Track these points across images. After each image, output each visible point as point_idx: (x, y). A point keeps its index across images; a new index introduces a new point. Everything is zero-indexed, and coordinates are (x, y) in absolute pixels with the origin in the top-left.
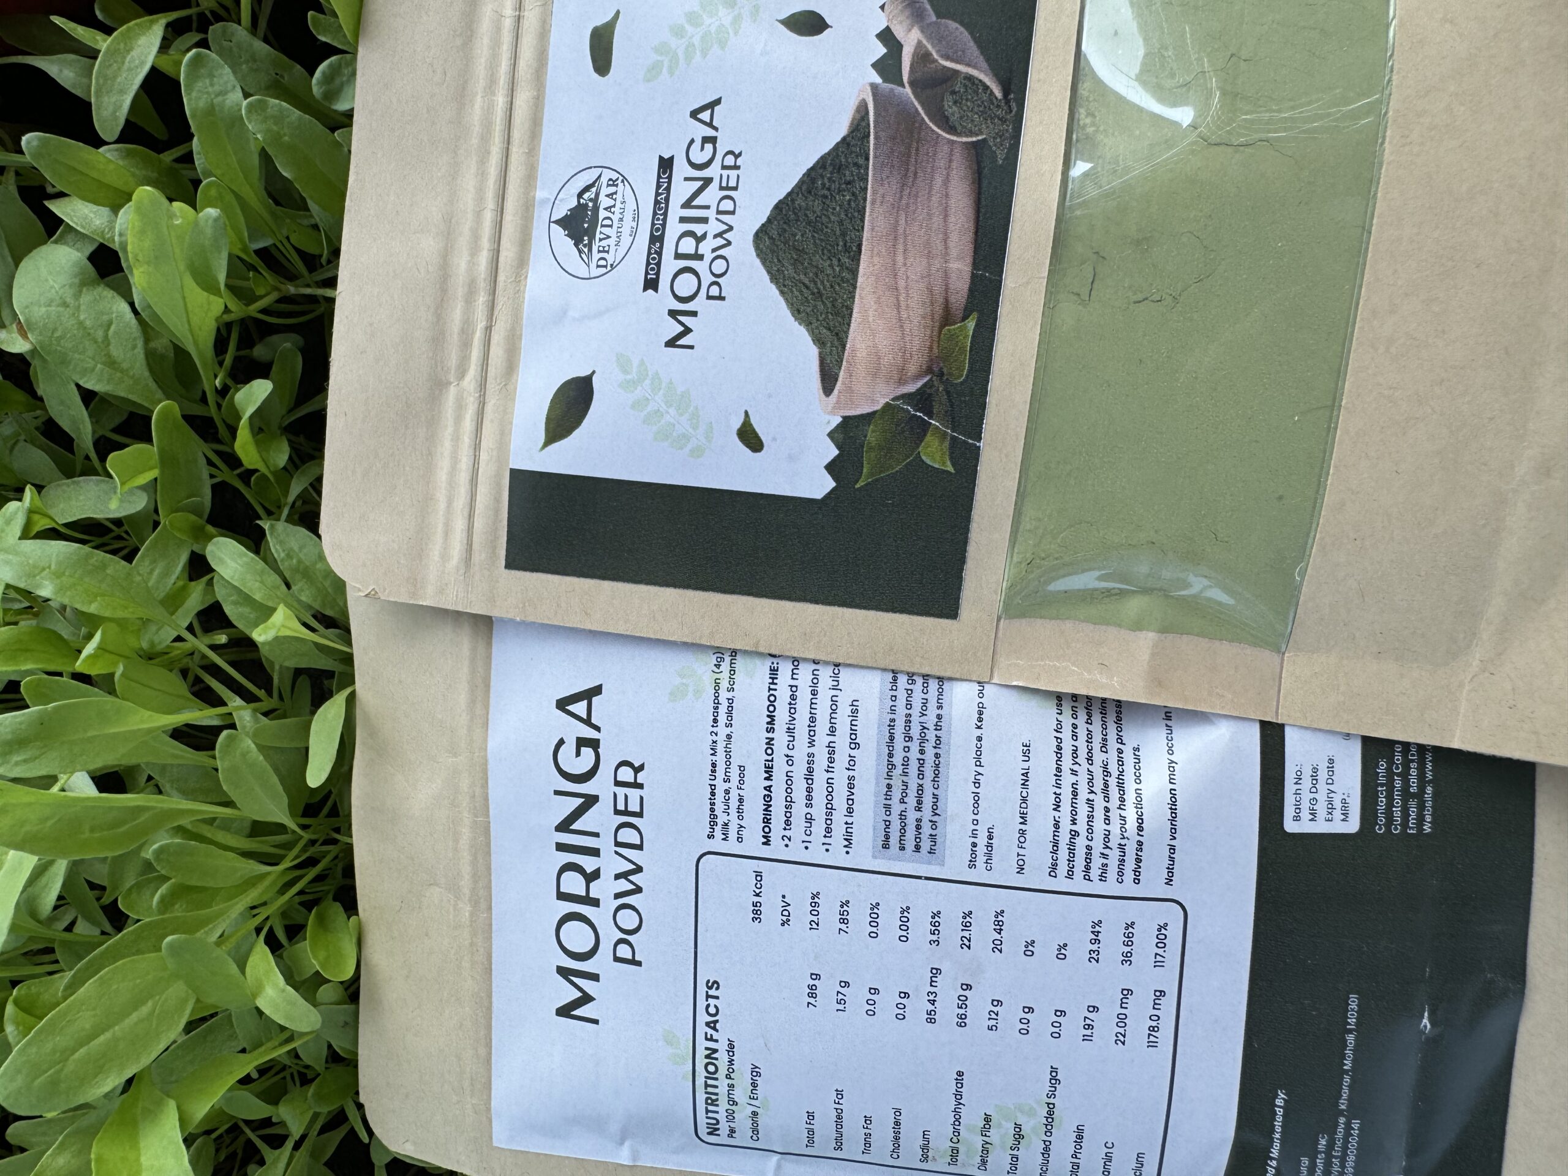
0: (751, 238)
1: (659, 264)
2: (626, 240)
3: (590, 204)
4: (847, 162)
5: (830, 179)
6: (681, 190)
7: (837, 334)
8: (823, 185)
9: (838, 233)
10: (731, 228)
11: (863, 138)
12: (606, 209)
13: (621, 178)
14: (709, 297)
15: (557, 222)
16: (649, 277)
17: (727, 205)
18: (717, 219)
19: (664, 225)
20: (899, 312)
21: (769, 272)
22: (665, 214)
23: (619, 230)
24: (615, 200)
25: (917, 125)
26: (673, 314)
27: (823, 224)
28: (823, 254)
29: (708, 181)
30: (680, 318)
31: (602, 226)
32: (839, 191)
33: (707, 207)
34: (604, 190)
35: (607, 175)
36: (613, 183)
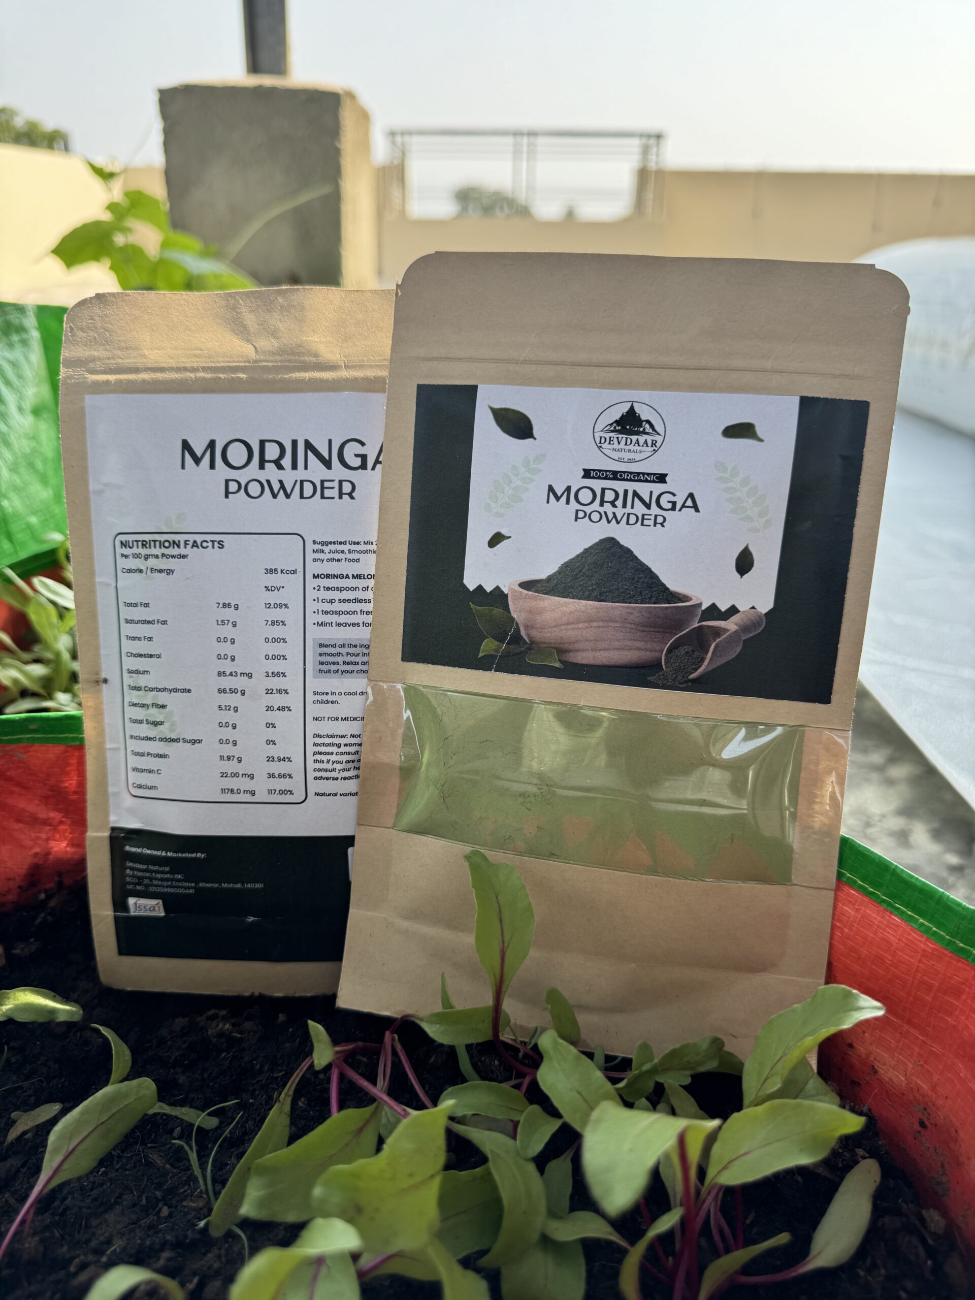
0: (611, 535)
1: (599, 478)
2: (616, 455)
3: (641, 429)
4: (654, 591)
5: (644, 582)
6: (644, 489)
7: (553, 590)
8: (640, 578)
9: (612, 588)
10: (618, 522)
11: (668, 600)
12: (637, 440)
13: (656, 449)
14: (577, 511)
15: (632, 408)
16: (592, 472)
17: (633, 519)
18: (625, 513)
19: (624, 480)
20: (565, 625)
21: (590, 548)
22: (631, 480)
23: (623, 450)
24: (643, 446)
25: (674, 631)
26: (568, 489)
27: (617, 579)
28: (599, 580)
29: (648, 506)
30: (566, 494)
31: (627, 438)
32: (636, 588)
33: (632, 507)
34: (649, 438)
35: (659, 439)
36: (654, 443)
